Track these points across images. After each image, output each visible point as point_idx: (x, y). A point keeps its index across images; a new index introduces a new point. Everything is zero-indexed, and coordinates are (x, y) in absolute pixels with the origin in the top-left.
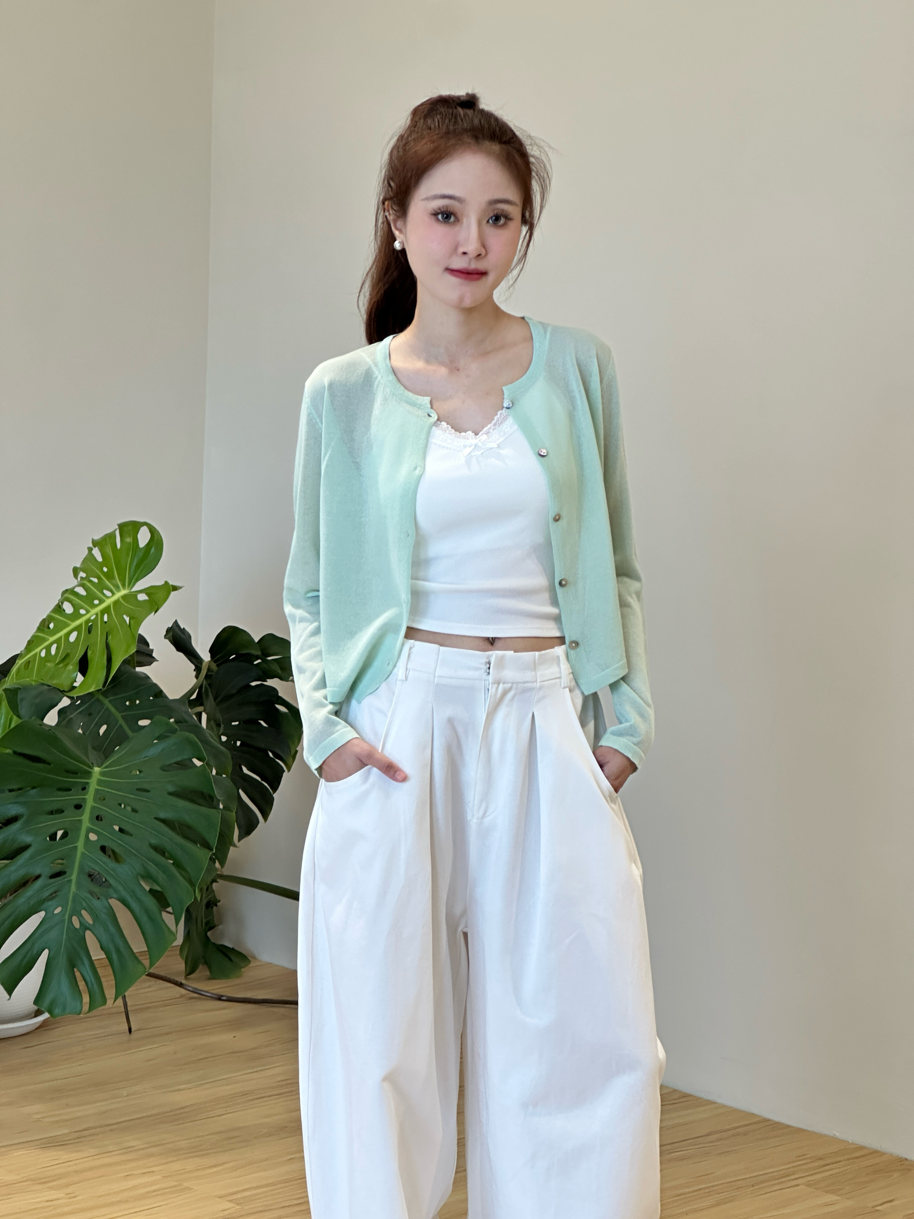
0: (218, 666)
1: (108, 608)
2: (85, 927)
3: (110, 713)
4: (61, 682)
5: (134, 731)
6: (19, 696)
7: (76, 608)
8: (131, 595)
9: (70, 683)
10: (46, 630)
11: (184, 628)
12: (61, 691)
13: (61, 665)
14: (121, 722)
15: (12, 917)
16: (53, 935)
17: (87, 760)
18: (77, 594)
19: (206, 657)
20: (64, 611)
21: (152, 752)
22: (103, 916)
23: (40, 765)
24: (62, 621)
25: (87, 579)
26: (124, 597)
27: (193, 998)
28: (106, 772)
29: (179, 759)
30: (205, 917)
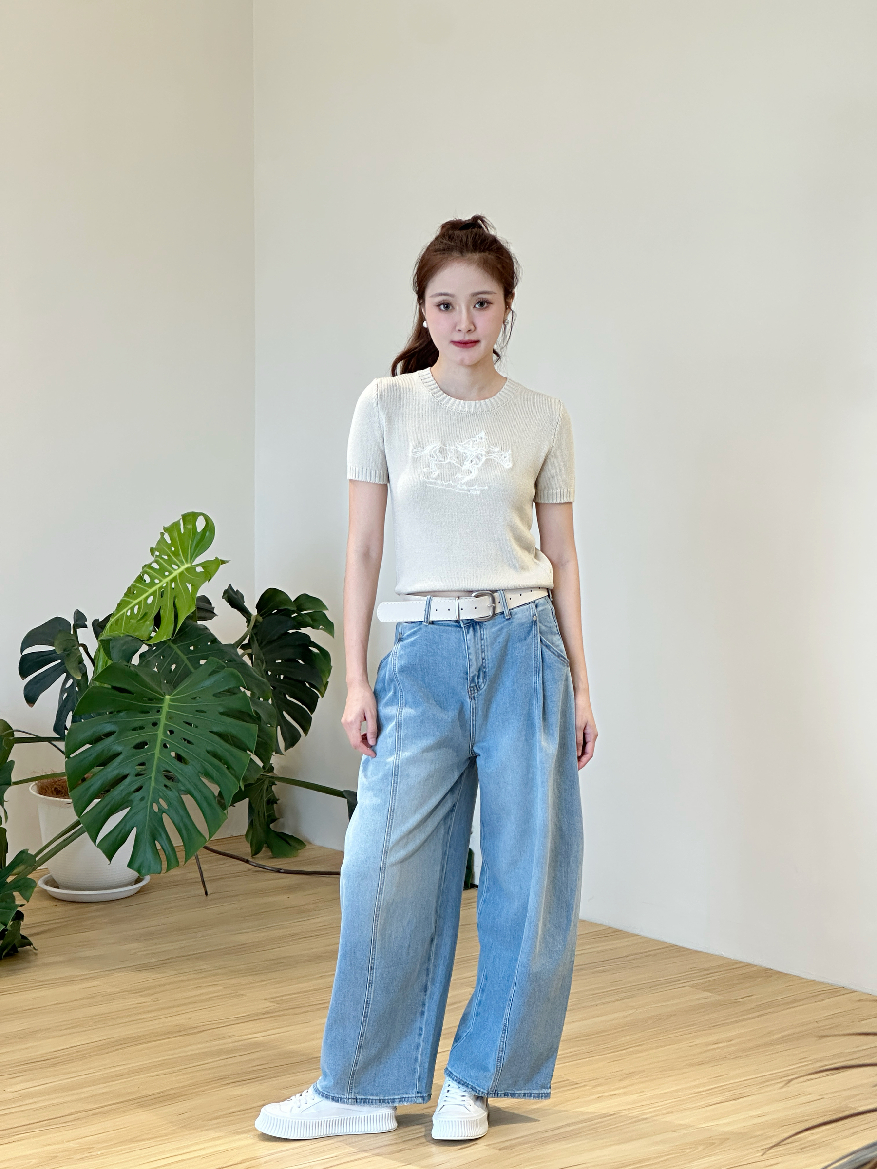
0: (263, 618)
1: (175, 578)
2: (162, 811)
3: (178, 655)
4: (142, 633)
5: (196, 668)
6: (111, 645)
7: (152, 578)
8: (191, 568)
9: (147, 634)
10: (131, 595)
11: (237, 590)
12: (142, 641)
13: (141, 622)
14: (186, 662)
15: (110, 804)
16: (140, 817)
17: (159, 690)
18: (153, 568)
19: (254, 612)
20: (145, 581)
22: (174, 803)
23: (126, 694)
24: (142, 588)
25: (160, 557)
26: (187, 569)
27: (256, 871)
28: (174, 698)
29: (226, 688)
30: (266, 810)
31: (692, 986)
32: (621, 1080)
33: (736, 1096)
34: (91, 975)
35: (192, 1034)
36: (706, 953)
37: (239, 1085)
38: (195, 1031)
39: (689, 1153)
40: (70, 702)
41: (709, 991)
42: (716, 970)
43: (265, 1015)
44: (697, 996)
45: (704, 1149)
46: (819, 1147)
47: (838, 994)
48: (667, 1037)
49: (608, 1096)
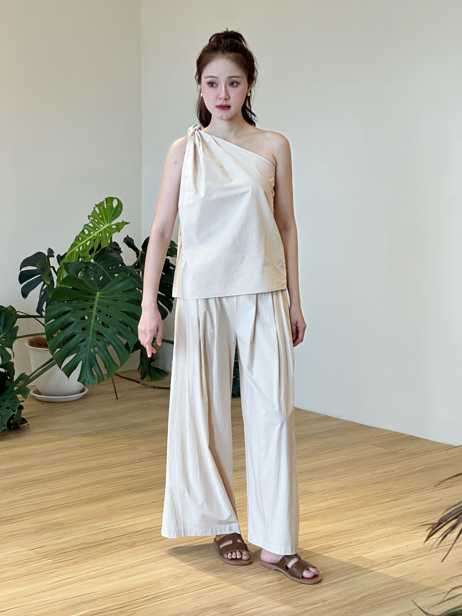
1: (102, 231)
2: (95, 352)
3: (103, 272)
5: (113, 278)
6: (68, 266)
7: (89, 232)
8: (110, 226)
10: (78, 240)
11: (131, 238)
13: (83, 253)
14: (108, 275)
15: (68, 348)
16: (83, 355)
17: (94, 290)
18: (89, 226)
19: (140, 249)
20: (85, 232)
21: (119, 285)
22: (102, 348)
23: (76, 291)
24: (84, 237)
25: (93, 220)
26: (108, 227)
27: (144, 388)
28: (102, 294)
29: (129, 288)
31: (372, 445)
32: (337, 491)
33: (396, 499)
34: (59, 439)
35: (113, 467)
36: (379, 428)
37: (138, 493)
38: (115, 466)
39: (372, 526)
40: (45, 296)
41: (381, 447)
42: (385, 437)
43: (150, 458)
44: (375, 450)
45: (380, 525)
47: (448, 449)
48: (361, 470)
49: (330, 499)
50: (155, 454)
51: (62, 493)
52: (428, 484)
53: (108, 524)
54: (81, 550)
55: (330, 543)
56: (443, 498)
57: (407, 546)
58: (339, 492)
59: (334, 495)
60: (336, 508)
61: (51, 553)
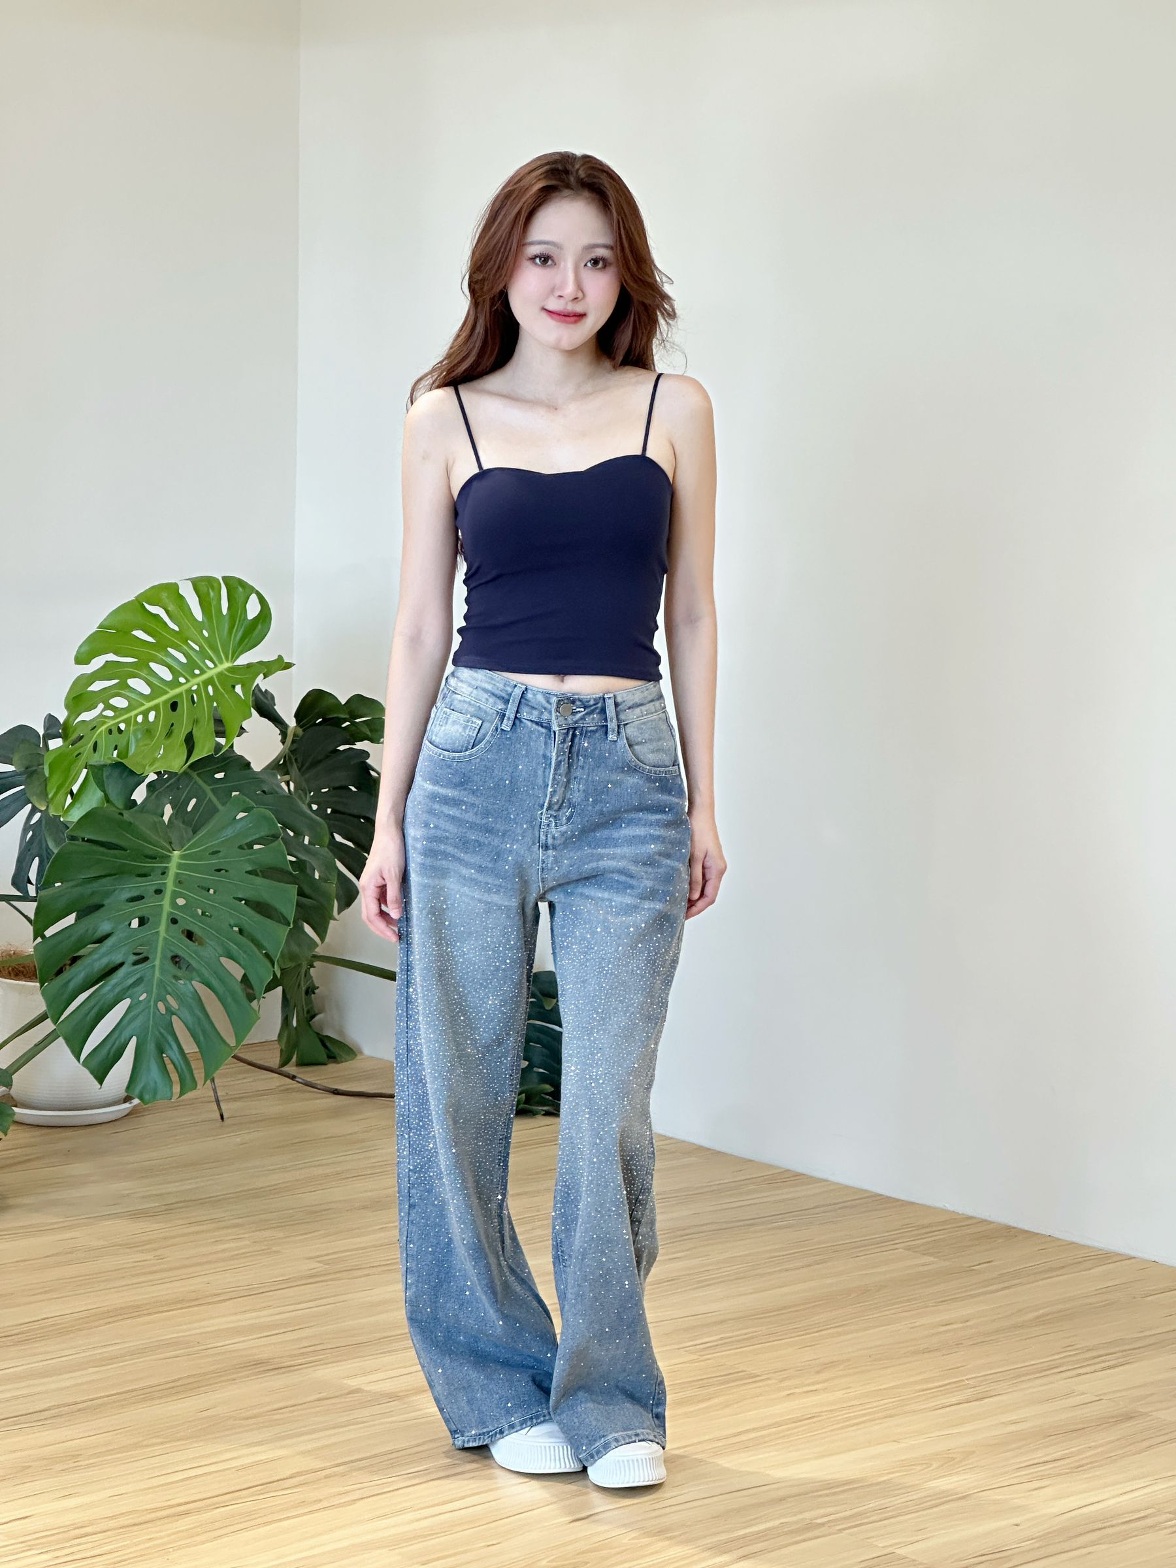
0: (304, 731)
2: (171, 1012)
3: (199, 787)
11: (269, 693)
14: (211, 795)
16: (139, 1022)
17: (166, 844)
19: (292, 722)
22: (189, 1000)
28: (184, 855)
30: (305, 1001)
31: (908, 1250)
32: (818, 1372)
33: (981, 1396)
34: (66, 1224)
35: (216, 1302)
36: (925, 1206)
37: (284, 1373)
38: (220, 1298)
39: (921, 1470)
40: (35, 844)
41: (931, 1255)
42: (938, 1228)
43: (311, 1278)
44: (917, 1262)
45: (942, 1465)
46: (1102, 1466)
47: (1110, 1261)
48: (876, 1315)
49: (801, 1393)
50: (327, 1267)
51: (74, 1371)
52: (1062, 1355)
53: (201, 1457)
54: (130, 1528)
55: (807, 1515)
56: (1105, 1394)
57: (1017, 1525)
58: (825, 1375)
59: (808, 1385)
60: (819, 1419)
61: (47, 1536)
